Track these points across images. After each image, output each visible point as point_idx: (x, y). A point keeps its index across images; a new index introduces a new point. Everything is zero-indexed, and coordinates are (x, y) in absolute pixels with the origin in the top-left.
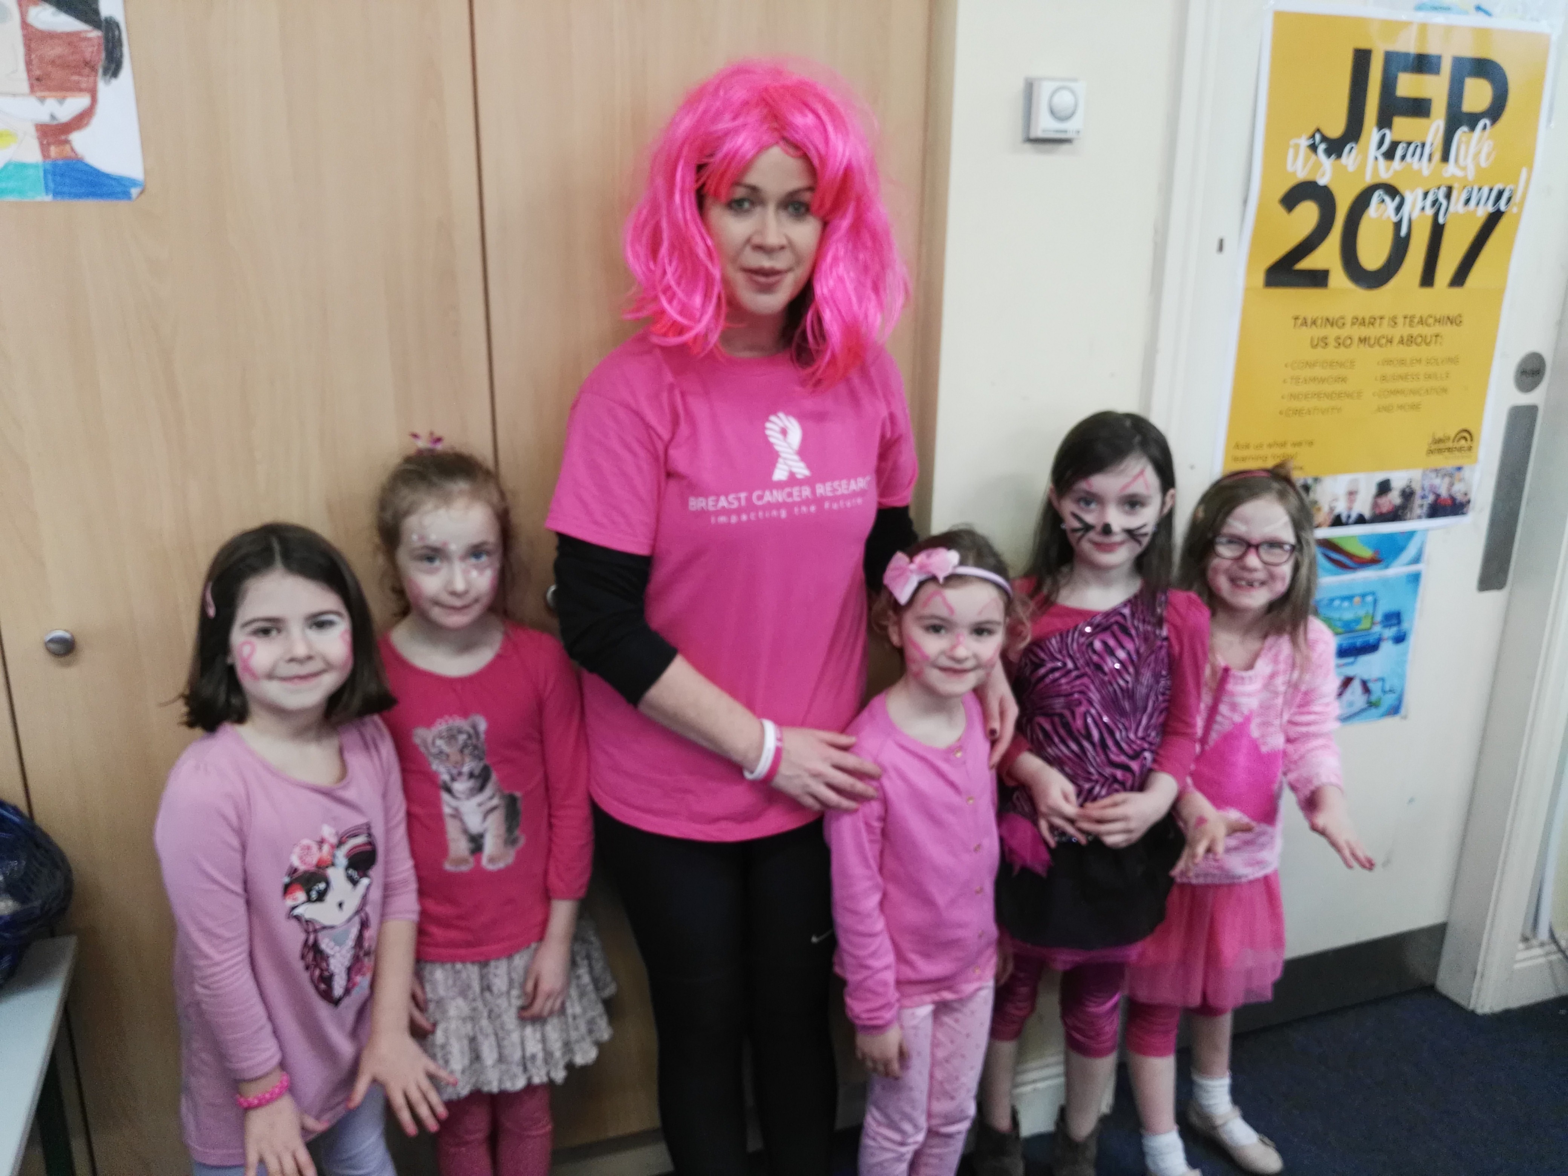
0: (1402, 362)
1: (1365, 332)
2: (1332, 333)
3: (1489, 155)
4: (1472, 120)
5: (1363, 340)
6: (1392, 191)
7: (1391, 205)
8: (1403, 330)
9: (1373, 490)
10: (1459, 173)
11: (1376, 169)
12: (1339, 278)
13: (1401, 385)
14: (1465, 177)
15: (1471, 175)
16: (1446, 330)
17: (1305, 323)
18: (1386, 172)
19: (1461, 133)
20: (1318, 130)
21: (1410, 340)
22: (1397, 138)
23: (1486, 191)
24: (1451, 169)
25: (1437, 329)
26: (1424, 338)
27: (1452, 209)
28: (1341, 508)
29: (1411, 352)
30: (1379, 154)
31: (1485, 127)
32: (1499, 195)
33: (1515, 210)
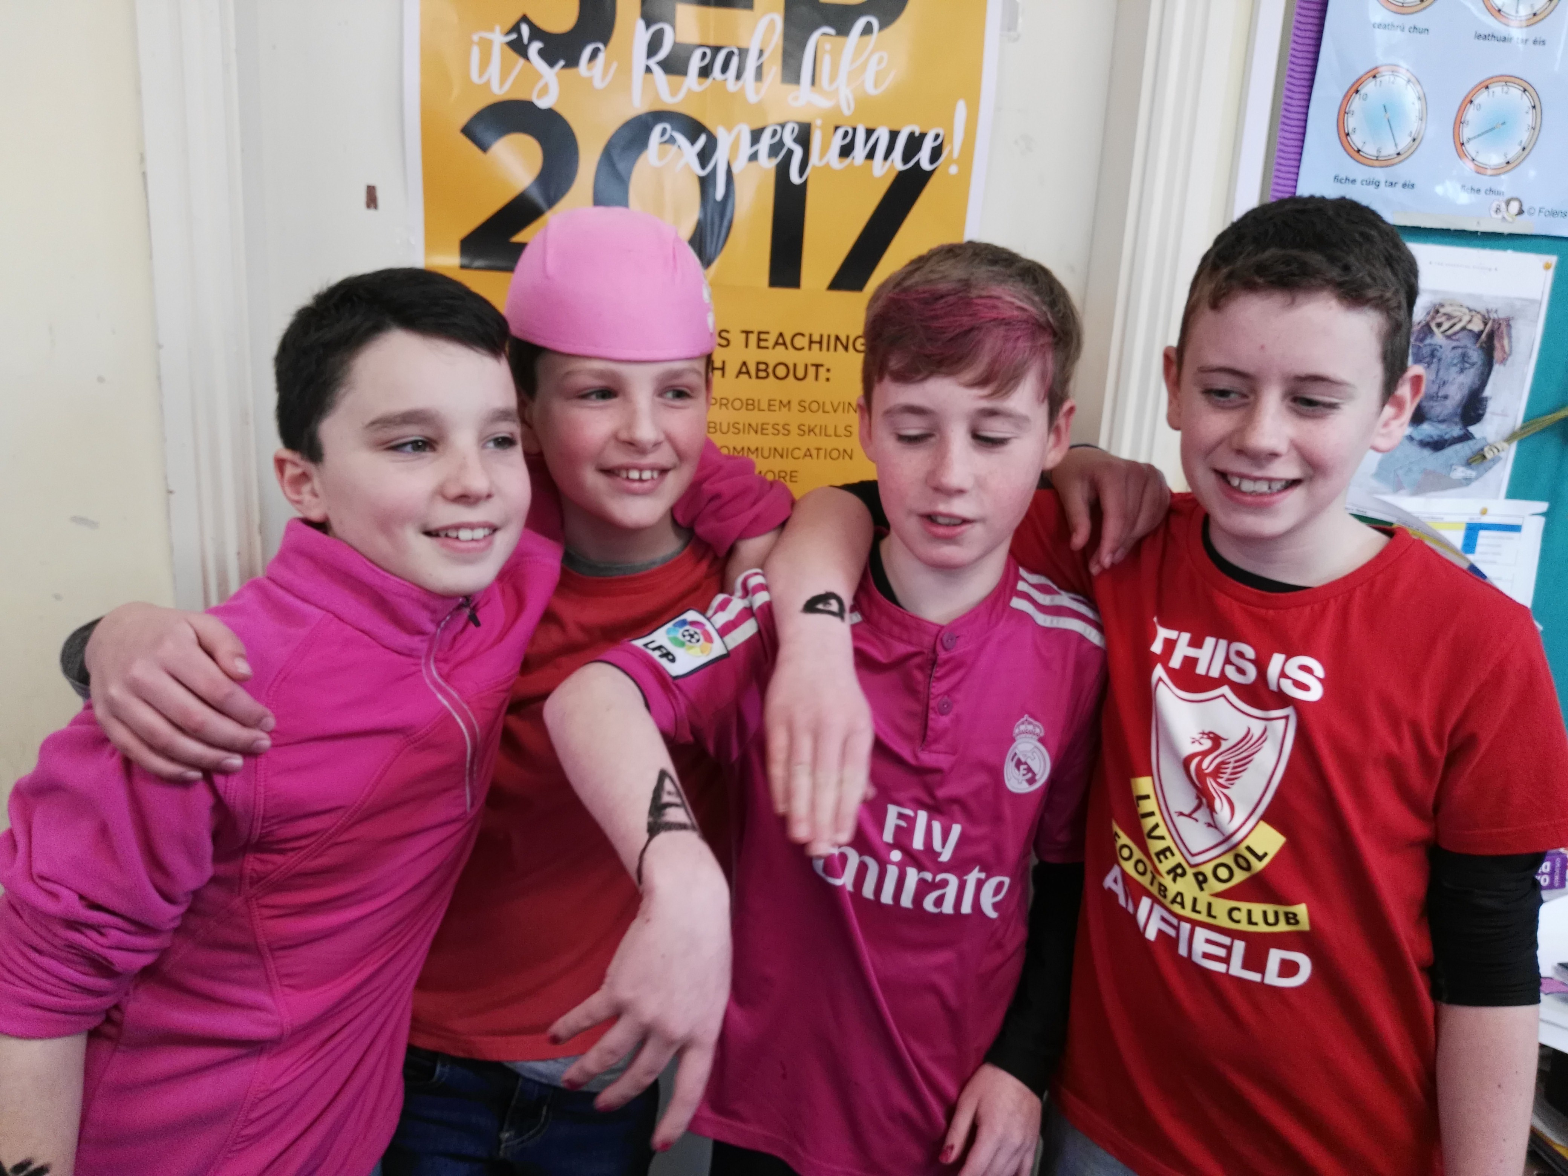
0: (753, 404)
3: (880, 77)
4: (841, 17)
6: (690, 128)
7: (689, 149)
10: (823, 102)
11: (650, 89)
13: (752, 440)
14: (836, 110)
15: (848, 106)
18: (672, 94)
20: (525, 19)
21: (763, 371)
22: (687, 38)
23: (882, 135)
24: (803, 95)
25: (815, 355)
26: (791, 369)
27: (816, 159)
29: (768, 389)
30: (652, 63)
31: (868, 30)
32: (914, 143)
33: (953, 170)
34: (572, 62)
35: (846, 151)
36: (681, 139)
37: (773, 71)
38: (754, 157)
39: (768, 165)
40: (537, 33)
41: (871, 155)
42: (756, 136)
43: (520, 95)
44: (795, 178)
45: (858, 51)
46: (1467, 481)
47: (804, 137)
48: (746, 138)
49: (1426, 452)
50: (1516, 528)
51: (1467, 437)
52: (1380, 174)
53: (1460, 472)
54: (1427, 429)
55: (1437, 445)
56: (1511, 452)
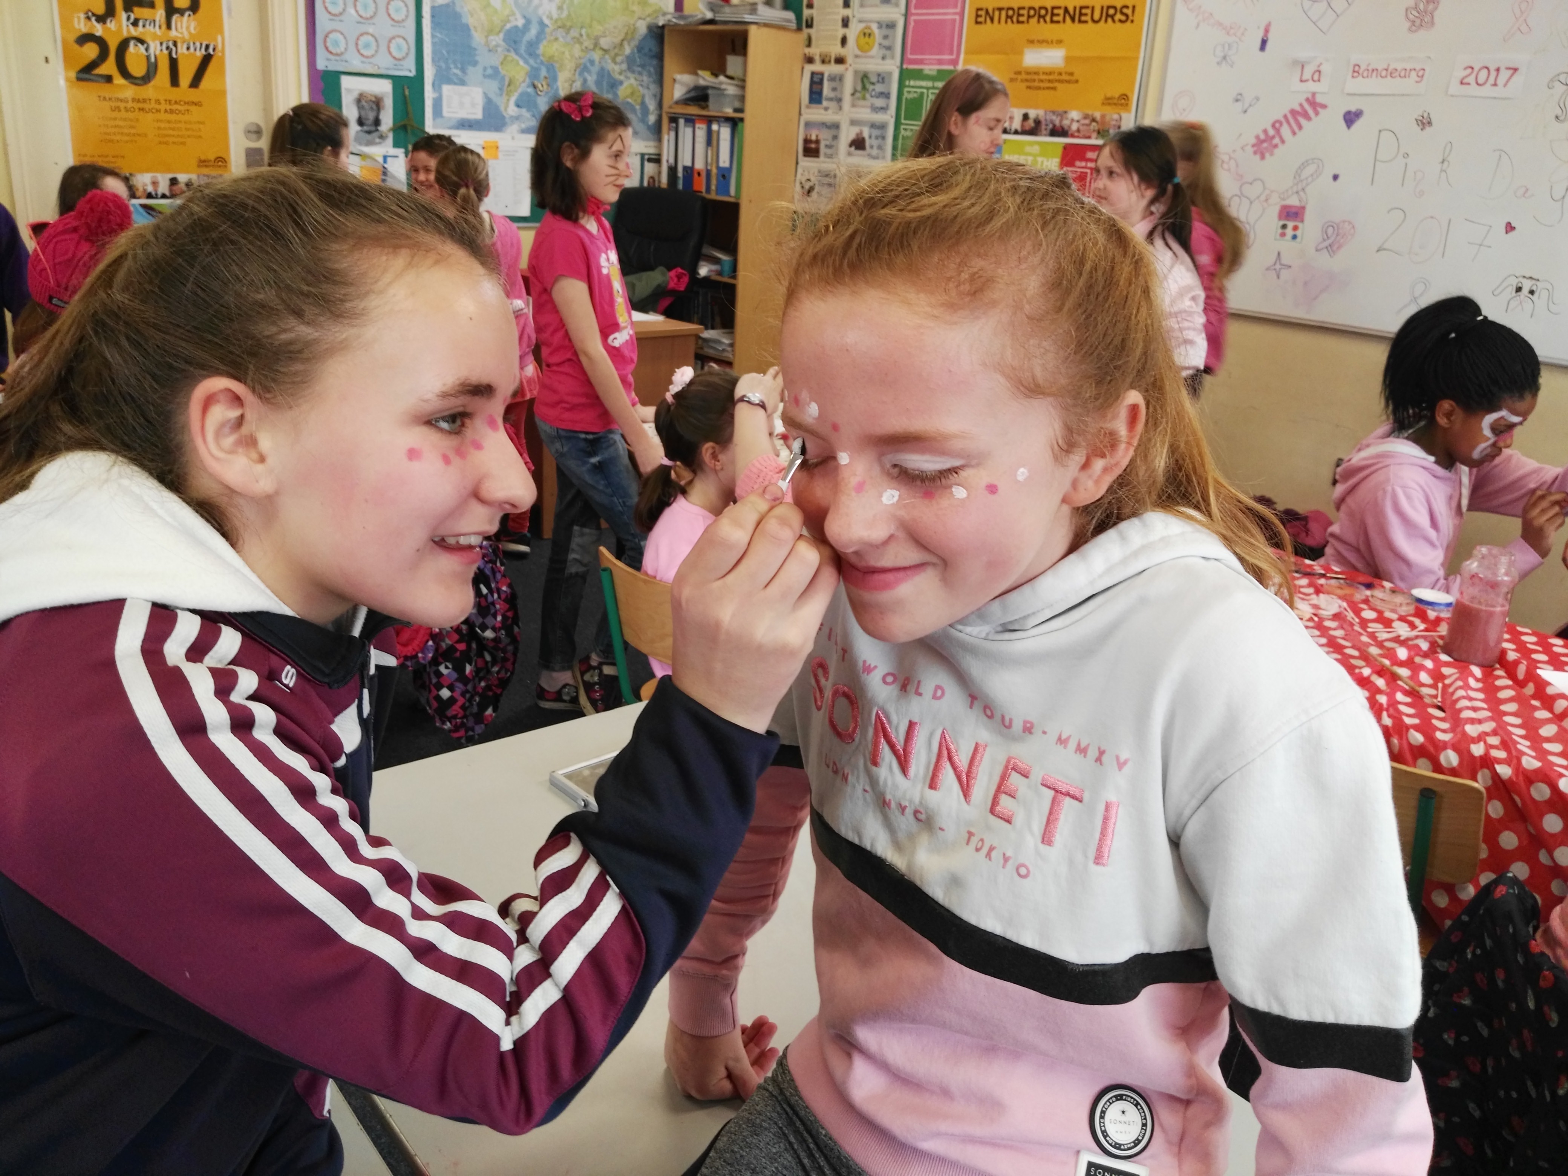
0: (169, 122)
1: (141, 105)
2: (122, 105)
3: (195, 29)
4: (181, 12)
5: (140, 109)
6: (142, 41)
7: (142, 48)
8: (163, 106)
9: (168, 183)
10: (179, 35)
11: (128, 31)
12: (119, 80)
13: (171, 132)
14: (183, 37)
15: (187, 36)
16: (193, 108)
17: (105, 99)
18: (134, 32)
19: (175, 18)
20: (90, 11)
21: (172, 112)
22: (138, 16)
23: (198, 44)
24: (173, 33)
25: (187, 107)
26: (180, 111)
27: (179, 51)
28: (150, 189)
29: (173, 117)
30: (129, 23)
31: (189, 15)
32: (207, 47)
33: (220, 54)
34: (104, 22)
35: (188, 49)
36: (139, 45)
37: (164, 26)
38: (161, 50)
39: (166, 52)
40: (94, 15)
41: (195, 50)
42: (161, 44)
43: (90, 32)
44: (174, 56)
45: (188, 21)
46: (380, 143)
47: (175, 44)
48: (158, 45)
49: (367, 135)
50: (396, 157)
51: (377, 130)
52: (337, 58)
53: (378, 140)
54: (365, 128)
55: (369, 132)
56: (391, 136)
